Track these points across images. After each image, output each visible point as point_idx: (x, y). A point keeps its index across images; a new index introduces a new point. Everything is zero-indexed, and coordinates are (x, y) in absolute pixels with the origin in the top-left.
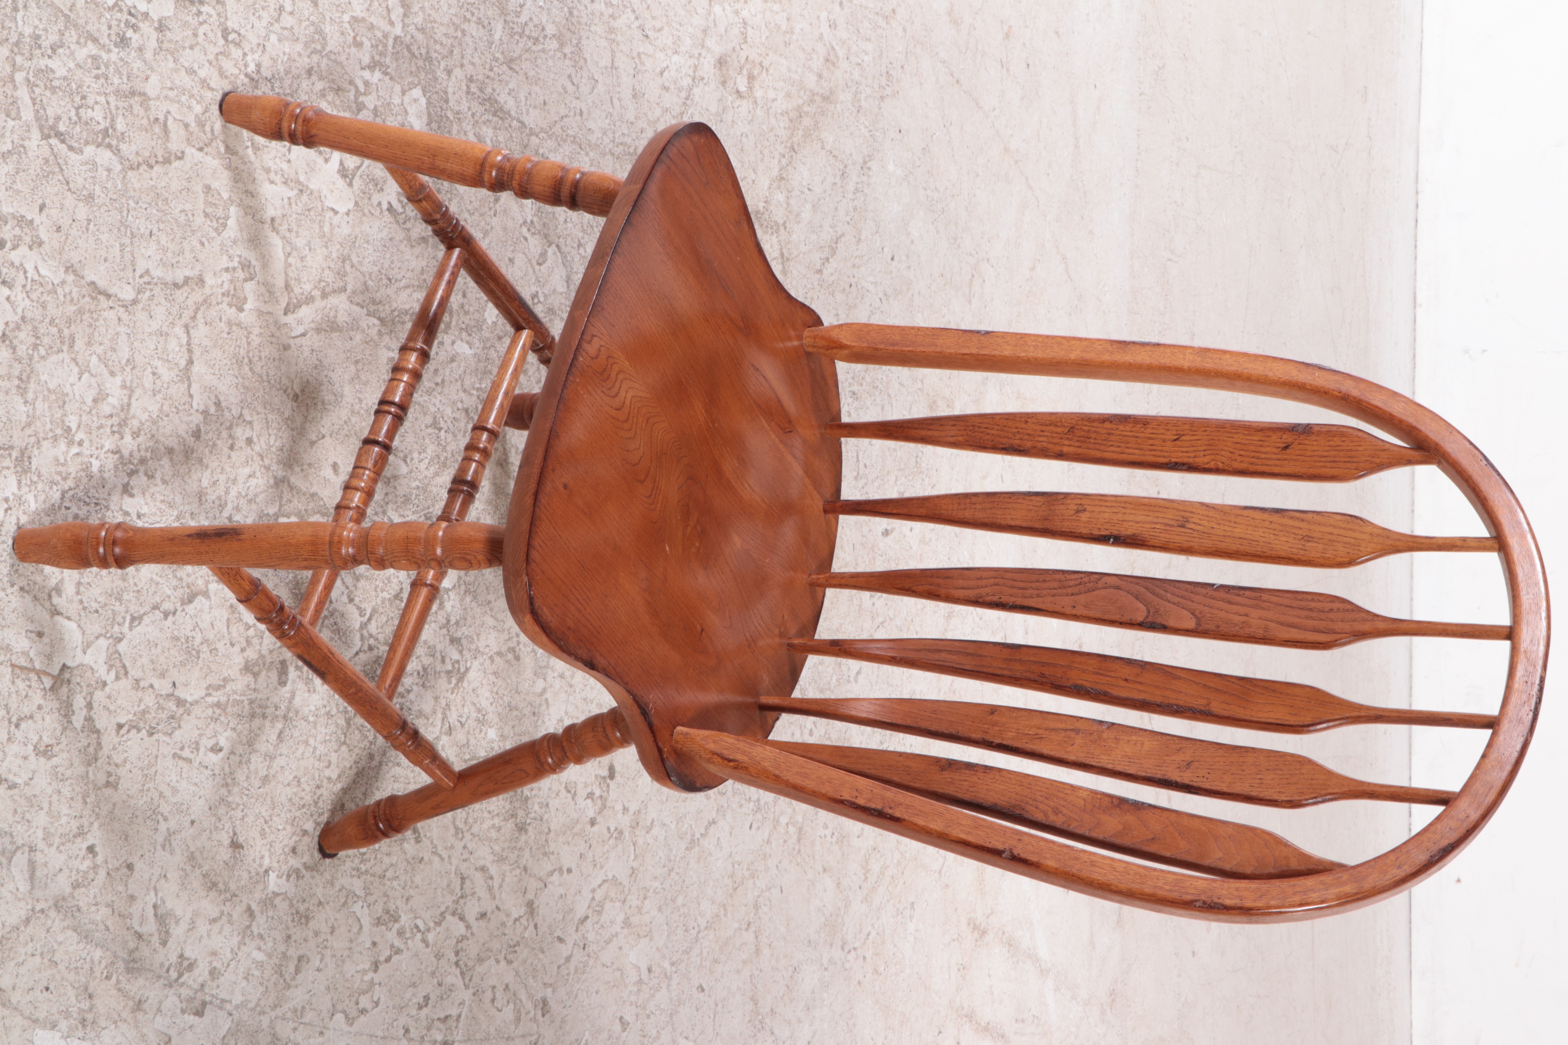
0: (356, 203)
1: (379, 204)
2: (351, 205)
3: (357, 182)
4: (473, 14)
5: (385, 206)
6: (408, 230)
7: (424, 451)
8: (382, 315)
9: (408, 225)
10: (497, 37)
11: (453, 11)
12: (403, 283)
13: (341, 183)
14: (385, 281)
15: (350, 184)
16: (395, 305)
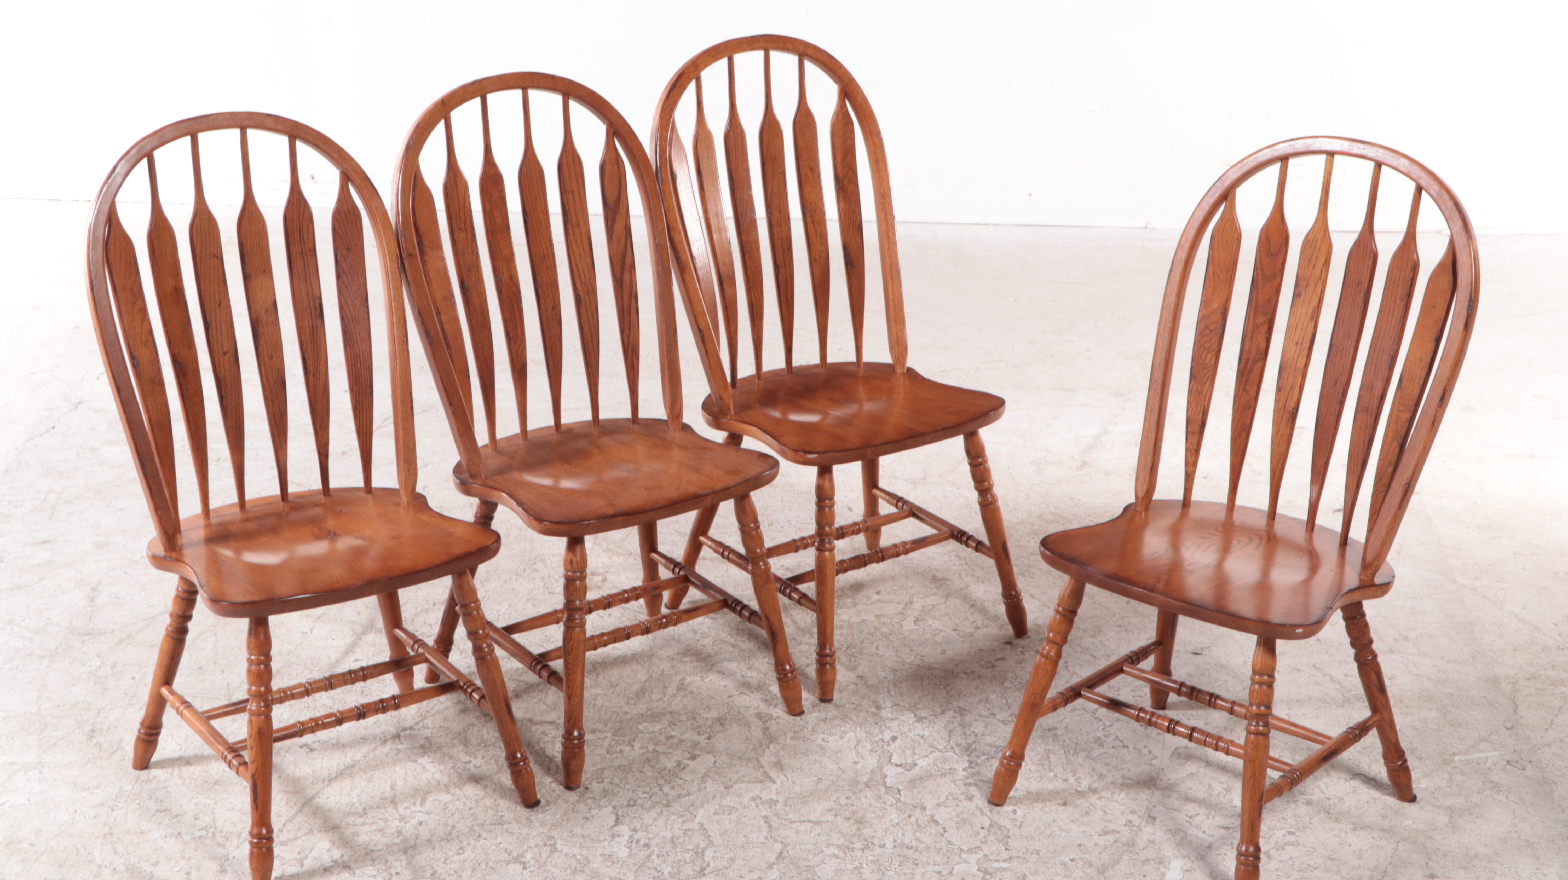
0: (709, 753)
1: (706, 743)
2: (710, 756)
3: (697, 752)
4: (591, 702)
5: (707, 741)
6: (718, 732)
7: (840, 725)
8: (768, 742)
9: (715, 731)
10: (600, 692)
11: (592, 711)
12: (749, 734)
13: (698, 759)
14: (749, 741)
15: (699, 755)
16: (761, 737)
